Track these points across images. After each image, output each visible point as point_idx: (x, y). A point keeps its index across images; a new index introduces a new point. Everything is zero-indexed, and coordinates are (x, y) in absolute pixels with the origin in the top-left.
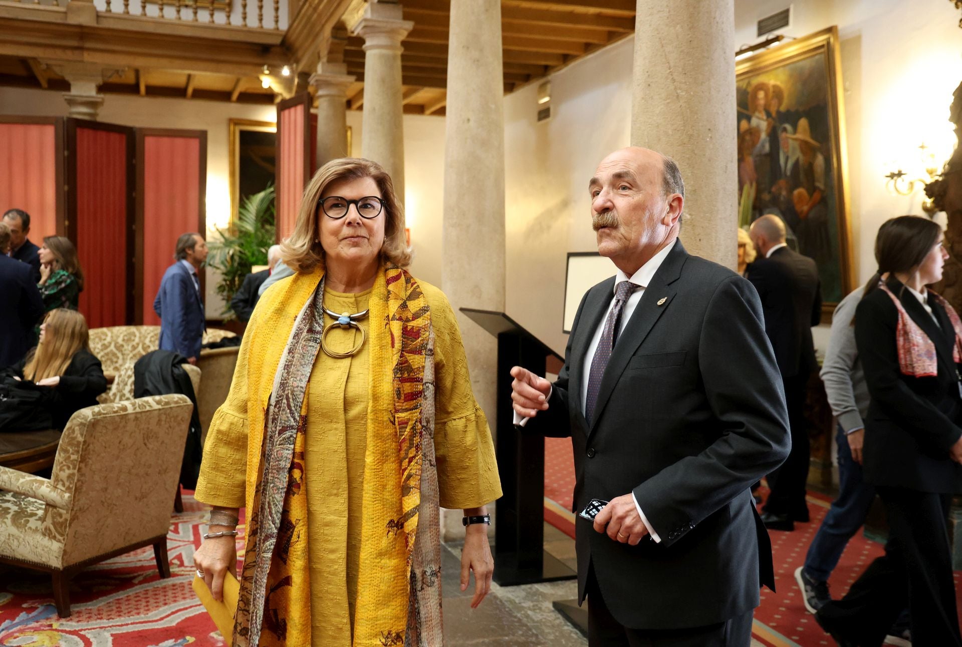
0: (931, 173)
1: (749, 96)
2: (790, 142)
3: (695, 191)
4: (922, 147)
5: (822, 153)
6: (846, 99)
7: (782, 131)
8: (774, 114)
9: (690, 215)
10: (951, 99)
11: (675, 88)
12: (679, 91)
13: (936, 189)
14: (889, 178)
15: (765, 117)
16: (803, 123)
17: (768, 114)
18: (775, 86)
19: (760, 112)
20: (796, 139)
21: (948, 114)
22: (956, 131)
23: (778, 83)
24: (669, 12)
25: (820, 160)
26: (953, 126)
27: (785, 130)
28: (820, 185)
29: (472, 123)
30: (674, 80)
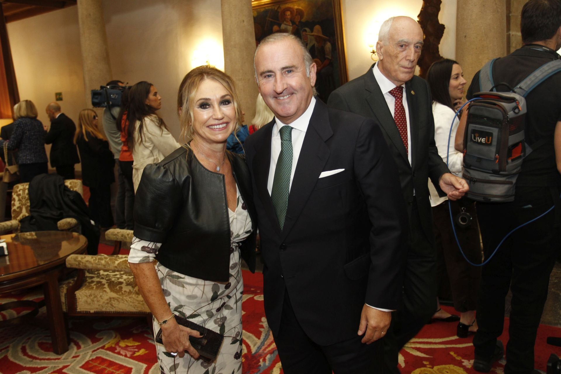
1: (279, 14)
2: (309, 36)
5: (330, 42)
7: (303, 31)
8: (297, 23)
14: (372, 53)
15: (291, 24)
16: (317, 27)
17: (293, 23)
18: (297, 9)
19: (287, 22)
20: (313, 35)
23: (300, 8)
27: (305, 31)
28: (329, 57)
29: (245, 23)
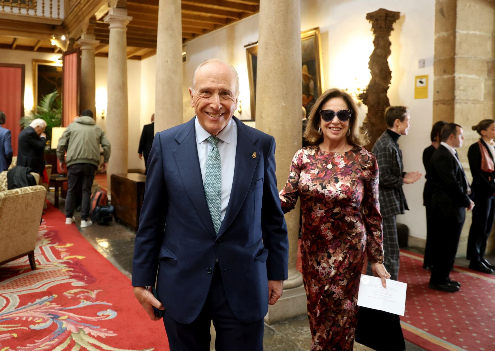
0: (359, 90)
3: (287, 94)
4: (356, 79)
5: (313, 80)
6: (323, 58)
9: (285, 104)
10: (369, 60)
11: (278, 50)
12: (280, 51)
13: (363, 96)
16: (305, 67)
21: (368, 66)
22: (371, 73)
24: (276, 18)
25: (312, 83)
26: (369, 71)
28: (312, 93)
29: (169, 63)
30: (278, 47)
